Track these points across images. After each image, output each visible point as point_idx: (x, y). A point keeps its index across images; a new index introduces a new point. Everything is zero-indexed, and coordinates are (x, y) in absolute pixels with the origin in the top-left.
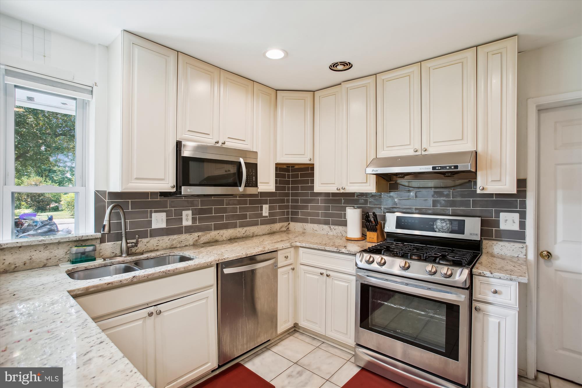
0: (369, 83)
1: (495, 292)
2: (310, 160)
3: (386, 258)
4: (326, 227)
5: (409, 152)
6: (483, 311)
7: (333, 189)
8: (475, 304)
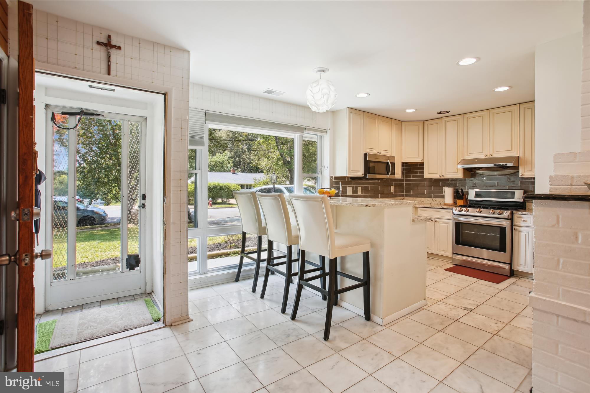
0: (459, 119)
1: (524, 221)
2: (422, 160)
3: (469, 209)
4: (430, 199)
5: (482, 156)
6: (518, 230)
7: (436, 176)
8: (514, 227)
